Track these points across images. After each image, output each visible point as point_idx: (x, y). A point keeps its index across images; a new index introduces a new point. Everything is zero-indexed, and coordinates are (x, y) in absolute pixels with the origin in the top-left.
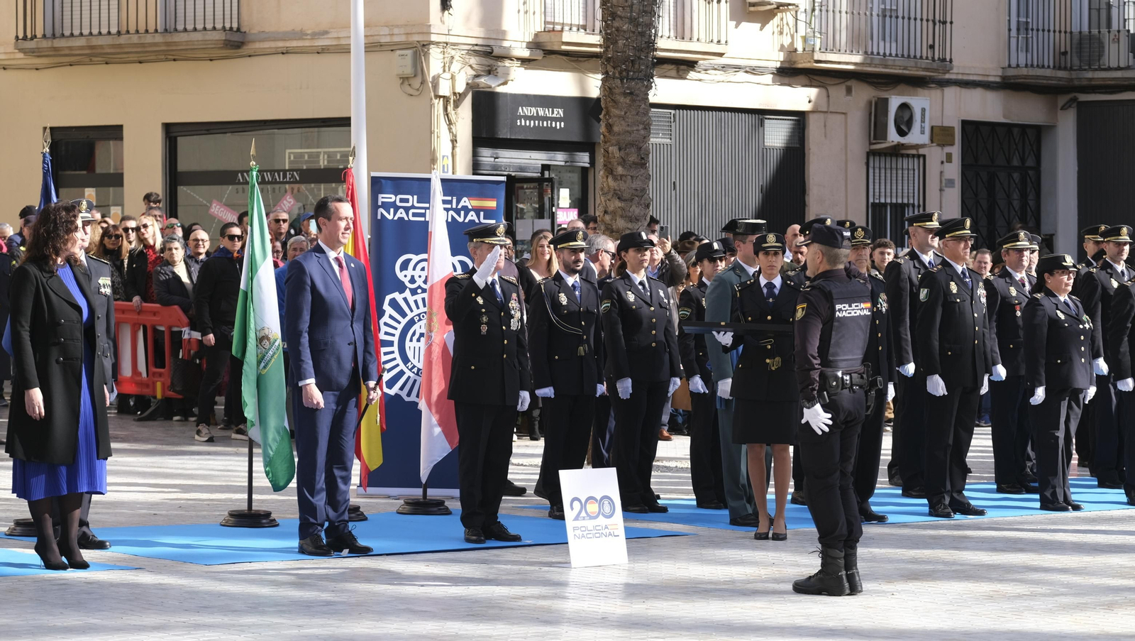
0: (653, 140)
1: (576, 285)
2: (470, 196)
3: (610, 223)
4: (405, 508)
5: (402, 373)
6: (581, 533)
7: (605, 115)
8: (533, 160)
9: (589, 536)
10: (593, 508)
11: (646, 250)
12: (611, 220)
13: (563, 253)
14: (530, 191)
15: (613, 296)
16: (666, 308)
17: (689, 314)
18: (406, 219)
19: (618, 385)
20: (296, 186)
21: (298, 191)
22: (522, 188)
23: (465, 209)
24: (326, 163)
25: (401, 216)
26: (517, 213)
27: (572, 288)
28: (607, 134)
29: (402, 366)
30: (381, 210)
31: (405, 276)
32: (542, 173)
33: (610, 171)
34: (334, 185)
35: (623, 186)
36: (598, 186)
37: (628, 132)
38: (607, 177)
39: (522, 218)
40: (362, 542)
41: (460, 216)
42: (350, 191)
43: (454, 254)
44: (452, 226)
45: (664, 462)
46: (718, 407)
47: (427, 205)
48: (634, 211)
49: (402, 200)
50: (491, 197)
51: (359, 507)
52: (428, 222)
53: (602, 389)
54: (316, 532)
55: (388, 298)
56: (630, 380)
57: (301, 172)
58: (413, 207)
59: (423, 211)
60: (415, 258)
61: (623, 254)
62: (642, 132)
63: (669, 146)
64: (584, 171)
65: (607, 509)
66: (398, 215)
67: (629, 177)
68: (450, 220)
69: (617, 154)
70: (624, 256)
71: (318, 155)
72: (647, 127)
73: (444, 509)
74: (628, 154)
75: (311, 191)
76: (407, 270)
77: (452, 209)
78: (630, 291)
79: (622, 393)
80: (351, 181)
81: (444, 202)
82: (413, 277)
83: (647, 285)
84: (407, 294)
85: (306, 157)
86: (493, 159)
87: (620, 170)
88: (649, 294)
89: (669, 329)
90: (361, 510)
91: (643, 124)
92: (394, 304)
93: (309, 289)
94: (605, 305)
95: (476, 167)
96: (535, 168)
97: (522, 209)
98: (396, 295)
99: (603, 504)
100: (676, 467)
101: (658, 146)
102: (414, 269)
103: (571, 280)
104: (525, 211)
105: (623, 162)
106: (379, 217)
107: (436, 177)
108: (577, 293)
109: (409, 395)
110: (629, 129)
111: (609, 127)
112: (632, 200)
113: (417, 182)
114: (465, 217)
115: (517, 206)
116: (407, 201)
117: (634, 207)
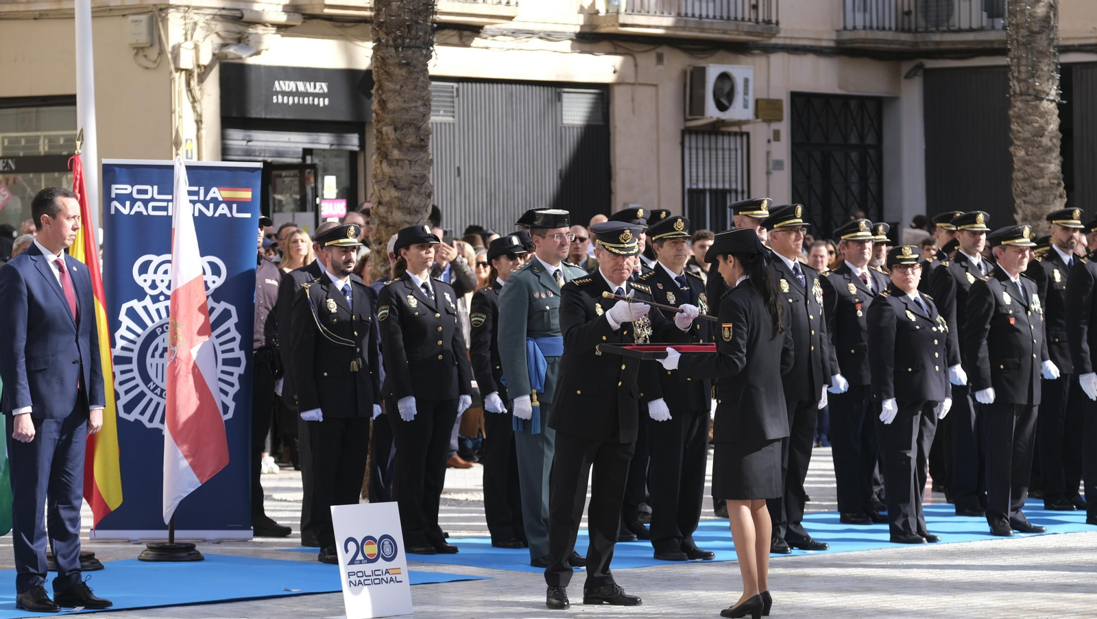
0: (434, 119)
1: (347, 289)
2: (220, 186)
3: (385, 215)
4: (148, 554)
5: (142, 395)
6: (358, 579)
7: (377, 90)
8: (292, 143)
9: (366, 582)
10: (371, 549)
11: (430, 246)
12: (387, 212)
13: (331, 252)
14: (289, 179)
15: (392, 301)
16: (453, 314)
17: (483, 320)
18: (145, 213)
19: (400, 405)
20: (11, 176)
21: (14, 182)
22: (280, 176)
23: (215, 201)
24: (46, 148)
25: (139, 210)
26: (274, 206)
27: (342, 293)
28: (380, 112)
29: (142, 387)
30: (115, 204)
31: (145, 281)
32: (304, 158)
33: (384, 155)
34: (56, 174)
35: (400, 172)
36: (370, 172)
37: (404, 109)
38: (381, 162)
39: (280, 211)
40: (98, 594)
41: (208, 209)
42: (78, 182)
43: (203, 254)
44: (201, 222)
45: (452, 494)
46: (514, 428)
47: (169, 197)
48: (413, 202)
49: (139, 192)
50: (245, 187)
51: (93, 554)
52: (171, 216)
53: (377, 410)
54: (37, 584)
55: (125, 307)
56: (413, 399)
57: (17, 160)
58: (153, 199)
59: (165, 204)
60: (156, 260)
61: (403, 251)
62: (421, 109)
63: (452, 126)
64: (353, 156)
65: (388, 550)
66: (135, 209)
67: (407, 162)
68: (197, 214)
69: (392, 135)
70: (405, 254)
71: (37, 139)
72: (427, 104)
73: (195, 554)
74: (404, 135)
75: (30, 182)
76: (147, 273)
77: (199, 201)
78: (411, 294)
79: (405, 414)
80: (79, 169)
81: (190, 193)
82: (154, 281)
83: (431, 288)
84: (148, 301)
85: (23, 142)
86: (244, 143)
87: (396, 154)
88: (433, 298)
89: (457, 338)
90: (96, 557)
91: (422, 100)
92: (132, 313)
93: (25, 298)
94: (383, 312)
95: (225, 152)
96: (295, 153)
97: (280, 201)
98: (134, 304)
99: (383, 544)
100: (467, 500)
101: (439, 125)
102: (155, 272)
103: (340, 284)
104: (284, 203)
105: (399, 145)
106: (113, 212)
107: (180, 164)
108: (348, 298)
109: (151, 420)
110: (406, 105)
111: (383, 103)
112: (410, 189)
113: (157, 170)
114: (215, 210)
115: (274, 199)
116: (145, 192)
117: (413, 197)
